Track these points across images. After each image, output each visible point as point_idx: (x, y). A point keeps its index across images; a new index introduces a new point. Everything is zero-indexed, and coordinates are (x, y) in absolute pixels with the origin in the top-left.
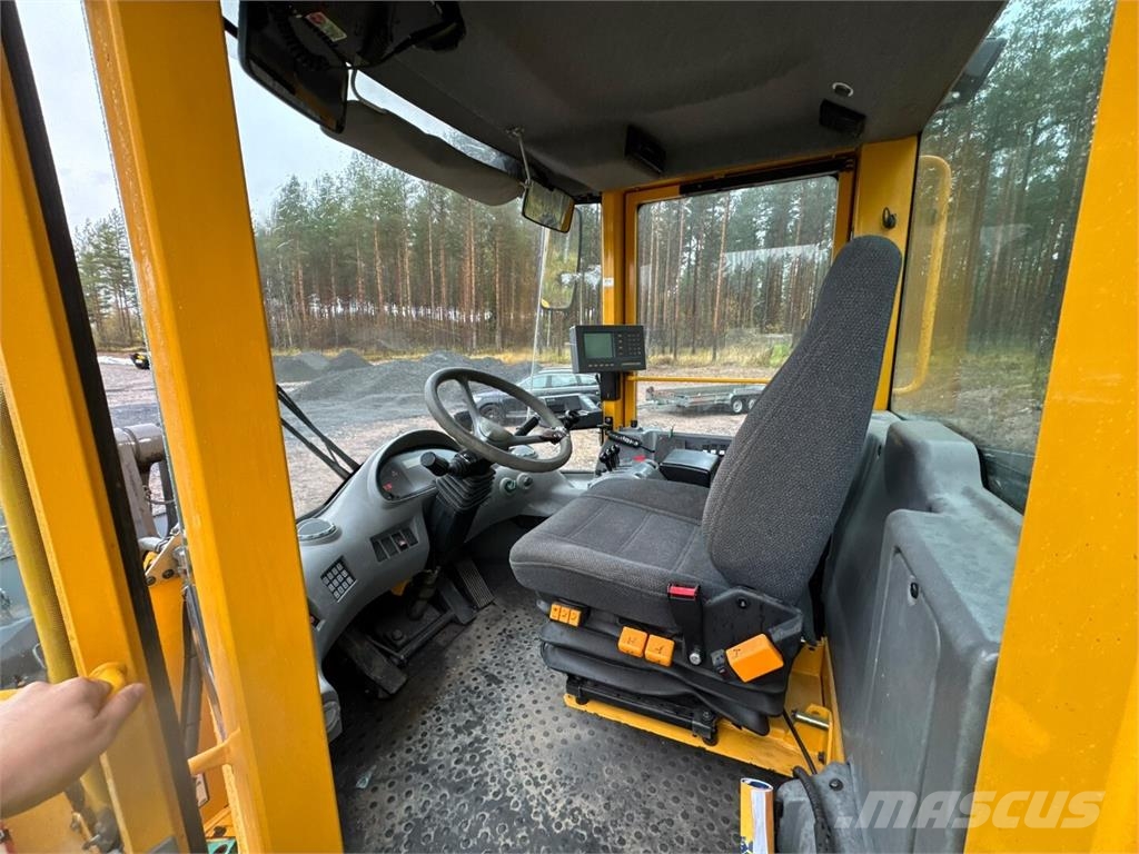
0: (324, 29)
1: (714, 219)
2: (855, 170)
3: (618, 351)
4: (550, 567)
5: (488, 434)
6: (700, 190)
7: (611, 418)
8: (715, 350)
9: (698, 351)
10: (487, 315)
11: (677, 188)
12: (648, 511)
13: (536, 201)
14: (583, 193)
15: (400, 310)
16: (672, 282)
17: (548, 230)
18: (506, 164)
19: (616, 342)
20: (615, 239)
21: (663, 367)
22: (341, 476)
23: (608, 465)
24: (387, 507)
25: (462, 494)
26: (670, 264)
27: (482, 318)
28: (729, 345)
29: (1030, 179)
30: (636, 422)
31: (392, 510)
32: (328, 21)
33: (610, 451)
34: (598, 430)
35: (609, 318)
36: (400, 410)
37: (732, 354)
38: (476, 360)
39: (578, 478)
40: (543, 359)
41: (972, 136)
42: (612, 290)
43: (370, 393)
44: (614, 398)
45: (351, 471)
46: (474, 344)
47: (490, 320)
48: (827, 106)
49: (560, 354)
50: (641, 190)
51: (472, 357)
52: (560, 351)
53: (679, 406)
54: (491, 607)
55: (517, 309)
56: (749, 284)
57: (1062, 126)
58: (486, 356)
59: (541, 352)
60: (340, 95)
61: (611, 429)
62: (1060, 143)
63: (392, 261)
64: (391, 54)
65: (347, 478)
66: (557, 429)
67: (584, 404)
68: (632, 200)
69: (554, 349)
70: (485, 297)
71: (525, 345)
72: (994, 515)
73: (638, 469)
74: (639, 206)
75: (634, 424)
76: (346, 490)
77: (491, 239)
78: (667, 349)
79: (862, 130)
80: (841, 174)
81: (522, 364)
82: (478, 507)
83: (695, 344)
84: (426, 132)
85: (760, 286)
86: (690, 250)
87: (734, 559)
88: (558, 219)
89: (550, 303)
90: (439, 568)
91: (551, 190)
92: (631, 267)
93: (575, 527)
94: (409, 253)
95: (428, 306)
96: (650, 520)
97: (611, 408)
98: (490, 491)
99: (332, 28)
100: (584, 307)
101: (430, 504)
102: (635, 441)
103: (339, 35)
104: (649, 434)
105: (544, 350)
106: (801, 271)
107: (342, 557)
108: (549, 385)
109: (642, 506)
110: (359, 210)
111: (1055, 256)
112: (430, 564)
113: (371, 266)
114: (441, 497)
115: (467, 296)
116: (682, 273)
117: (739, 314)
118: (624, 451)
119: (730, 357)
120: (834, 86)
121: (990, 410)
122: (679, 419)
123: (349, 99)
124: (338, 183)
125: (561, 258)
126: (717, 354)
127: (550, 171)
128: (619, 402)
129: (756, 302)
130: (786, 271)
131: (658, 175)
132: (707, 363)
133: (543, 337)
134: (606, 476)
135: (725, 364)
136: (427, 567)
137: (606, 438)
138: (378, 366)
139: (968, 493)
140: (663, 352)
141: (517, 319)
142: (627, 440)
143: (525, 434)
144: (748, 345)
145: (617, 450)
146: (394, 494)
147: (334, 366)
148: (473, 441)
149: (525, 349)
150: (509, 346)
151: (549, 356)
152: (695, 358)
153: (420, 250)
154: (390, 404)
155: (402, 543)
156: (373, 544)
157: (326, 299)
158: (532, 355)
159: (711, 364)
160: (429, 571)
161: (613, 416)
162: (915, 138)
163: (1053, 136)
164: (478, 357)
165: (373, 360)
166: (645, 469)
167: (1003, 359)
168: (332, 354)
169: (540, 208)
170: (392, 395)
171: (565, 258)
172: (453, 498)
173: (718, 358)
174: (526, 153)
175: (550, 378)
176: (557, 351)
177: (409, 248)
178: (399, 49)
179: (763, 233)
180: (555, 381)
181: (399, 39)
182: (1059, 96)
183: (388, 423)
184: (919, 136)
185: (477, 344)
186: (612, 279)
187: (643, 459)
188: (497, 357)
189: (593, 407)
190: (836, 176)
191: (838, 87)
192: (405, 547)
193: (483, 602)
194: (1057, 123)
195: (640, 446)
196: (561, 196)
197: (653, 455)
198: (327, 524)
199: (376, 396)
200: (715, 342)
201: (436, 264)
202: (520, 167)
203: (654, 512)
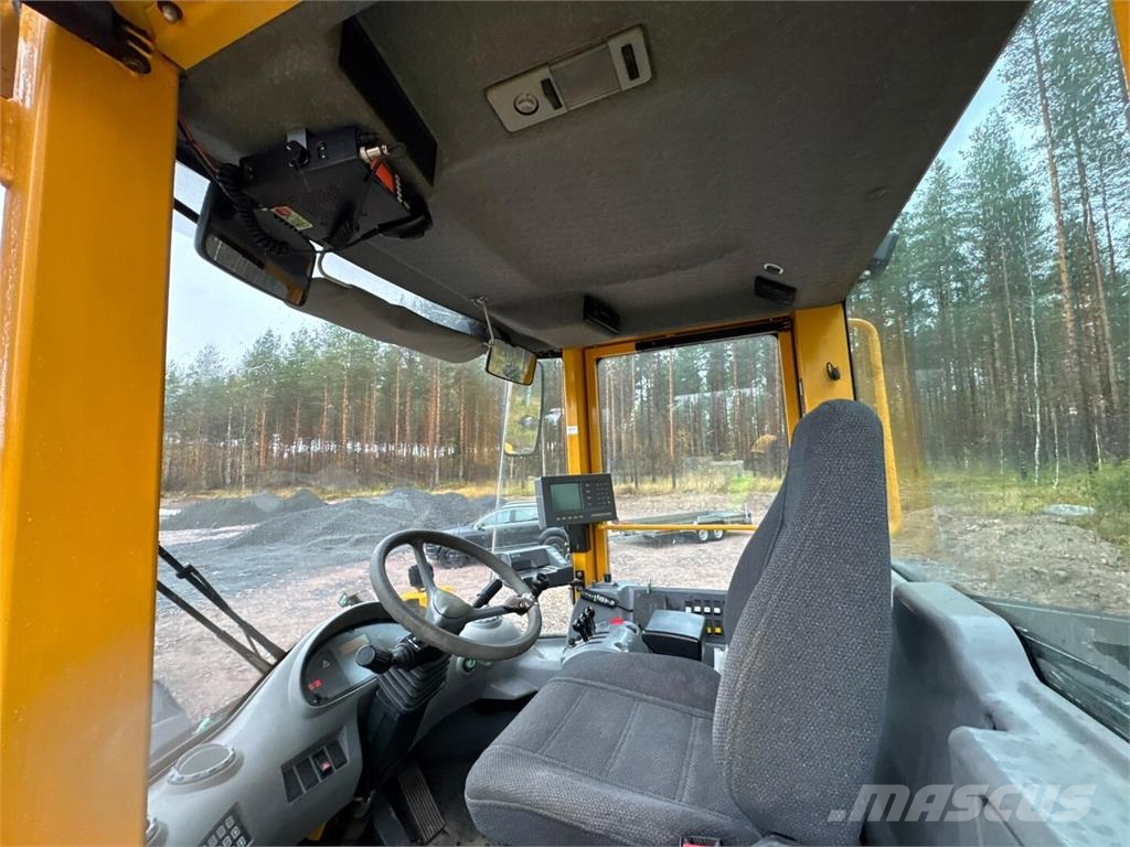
0: (289, 220)
1: (660, 362)
2: (792, 329)
3: (586, 501)
4: (517, 809)
5: (443, 611)
6: (654, 347)
7: (583, 572)
8: (674, 477)
9: (658, 479)
10: (451, 451)
11: (633, 345)
12: (634, 698)
13: (499, 353)
14: (545, 350)
15: (363, 447)
16: (627, 416)
17: (511, 384)
18: (471, 325)
19: (584, 492)
20: (577, 390)
21: (626, 496)
22: (260, 670)
23: (582, 634)
24: (311, 715)
25: (408, 689)
26: (625, 400)
27: (446, 453)
28: (687, 472)
29: (916, 328)
30: (610, 576)
31: (316, 720)
32: (294, 213)
33: (584, 615)
34: (569, 586)
35: (574, 467)
36: (354, 552)
37: (690, 481)
38: (438, 495)
39: (548, 644)
40: (507, 493)
41: (861, 297)
42: (577, 439)
43: (322, 534)
44: (584, 549)
45: (272, 660)
46: (437, 479)
47: (453, 455)
48: (760, 280)
49: (523, 487)
50: (599, 346)
51: (434, 493)
52: (523, 483)
53: (645, 537)
54: (441, 838)
55: (481, 444)
56: (697, 417)
57: (929, 290)
58: (449, 491)
59: (504, 486)
60: (306, 274)
61: (583, 585)
62: (930, 302)
63: (359, 401)
64: (358, 241)
65: (266, 674)
66: (523, 596)
67: (553, 558)
68: (592, 355)
69: (517, 482)
70: (449, 431)
71: (488, 477)
72: (1083, 737)
73: (617, 636)
74: (598, 360)
75: (608, 578)
76: (263, 689)
77: (457, 380)
78: (628, 478)
79: (793, 300)
80: (780, 334)
81: (486, 497)
82: (426, 704)
83: (653, 473)
84: (391, 301)
85: (708, 417)
86: (641, 388)
87: (762, 799)
88: (521, 367)
89: (515, 447)
90: (373, 793)
91: (514, 346)
92: (593, 410)
93: (549, 732)
94: (376, 395)
95: (392, 442)
96: (639, 712)
97: (581, 560)
98: (444, 679)
99: (297, 219)
100: (546, 440)
101: (368, 702)
102: (610, 599)
103: (305, 225)
104: (625, 590)
105: (507, 483)
106: (742, 403)
107: (236, 804)
108: (513, 520)
109: (627, 691)
110: (331, 359)
111: (954, 388)
112: (361, 790)
113: (338, 408)
114: (382, 693)
115: (431, 433)
116: (636, 408)
117: (692, 443)
118: (600, 613)
119: (690, 484)
120: (766, 266)
121: (941, 529)
122: (647, 550)
123: (314, 276)
124: (313, 335)
125: (524, 402)
126: (677, 481)
127: (512, 331)
128: (590, 553)
129: (706, 432)
130: (729, 405)
131: (615, 334)
132: (667, 491)
133: (507, 472)
134: (582, 647)
135: (685, 492)
136: (357, 794)
137: (578, 596)
138: (334, 506)
139: (1025, 690)
140: (625, 482)
141: (481, 453)
142: (602, 599)
143: (486, 603)
144: (705, 473)
145: (592, 614)
146: (323, 696)
147: (286, 507)
148: (424, 628)
149: (489, 482)
150: (472, 480)
151: (512, 489)
152: (656, 486)
153: (387, 391)
154: (342, 545)
155: (326, 766)
156: (285, 774)
157: (288, 439)
158: (495, 489)
159: (670, 492)
160: (360, 799)
161: (584, 569)
162: (841, 306)
163: (923, 296)
164: (440, 492)
165: (329, 499)
166: (625, 635)
167: (938, 479)
168: (287, 493)
169: (503, 359)
170: (346, 536)
171: (528, 404)
172: (397, 694)
173: (677, 485)
174: (489, 316)
175: (513, 513)
176: (520, 483)
177: (377, 390)
178: (366, 236)
179: (705, 373)
180: (519, 516)
181: (364, 229)
182: (920, 269)
183: (339, 568)
184: (844, 304)
185: (440, 479)
186: (576, 427)
187: (620, 621)
188: (458, 492)
189: (562, 561)
190: (776, 335)
191: (769, 267)
192: (329, 770)
193: (431, 830)
194: (925, 288)
195: (616, 605)
196: (524, 351)
197: (631, 614)
198: (224, 751)
199: (329, 537)
200: (674, 470)
201: (403, 404)
202: (484, 329)
203: (641, 700)
